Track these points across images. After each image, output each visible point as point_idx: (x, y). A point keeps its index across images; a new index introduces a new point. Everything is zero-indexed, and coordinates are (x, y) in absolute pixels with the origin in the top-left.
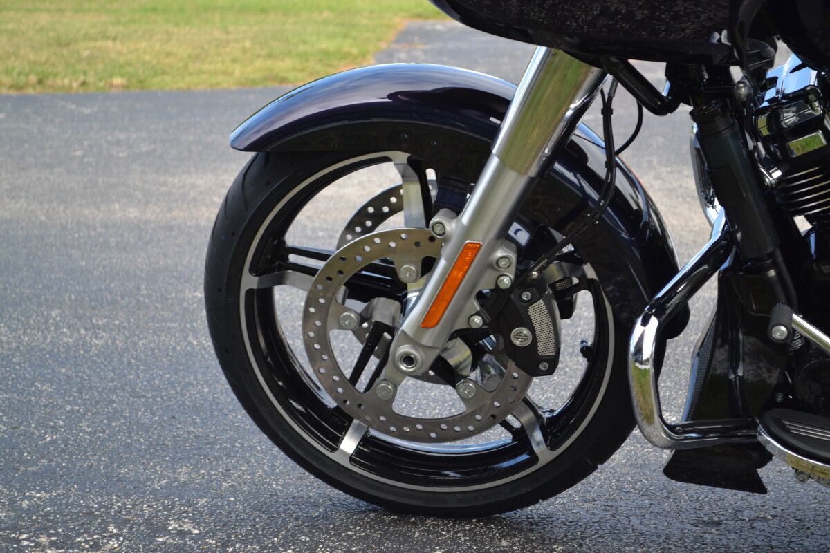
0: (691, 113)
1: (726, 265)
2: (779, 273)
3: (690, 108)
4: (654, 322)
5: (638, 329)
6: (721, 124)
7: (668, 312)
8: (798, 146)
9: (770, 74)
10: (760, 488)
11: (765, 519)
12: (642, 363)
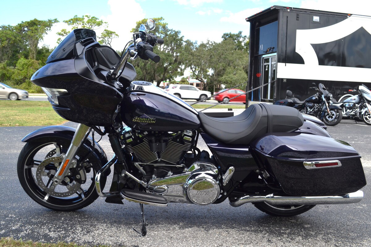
0: (108, 135)
1: (116, 162)
2: (125, 164)
3: (108, 134)
4: (100, 174)
5: (97, 175)
6: (113, 137)
7: (103, 171)
8: (128, 141)
9: (124, 128)
10: (122, 203)
11: (127, 208)
12: (97, 181)
